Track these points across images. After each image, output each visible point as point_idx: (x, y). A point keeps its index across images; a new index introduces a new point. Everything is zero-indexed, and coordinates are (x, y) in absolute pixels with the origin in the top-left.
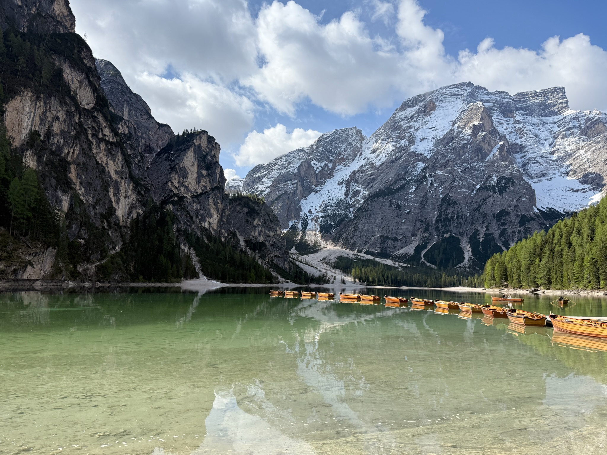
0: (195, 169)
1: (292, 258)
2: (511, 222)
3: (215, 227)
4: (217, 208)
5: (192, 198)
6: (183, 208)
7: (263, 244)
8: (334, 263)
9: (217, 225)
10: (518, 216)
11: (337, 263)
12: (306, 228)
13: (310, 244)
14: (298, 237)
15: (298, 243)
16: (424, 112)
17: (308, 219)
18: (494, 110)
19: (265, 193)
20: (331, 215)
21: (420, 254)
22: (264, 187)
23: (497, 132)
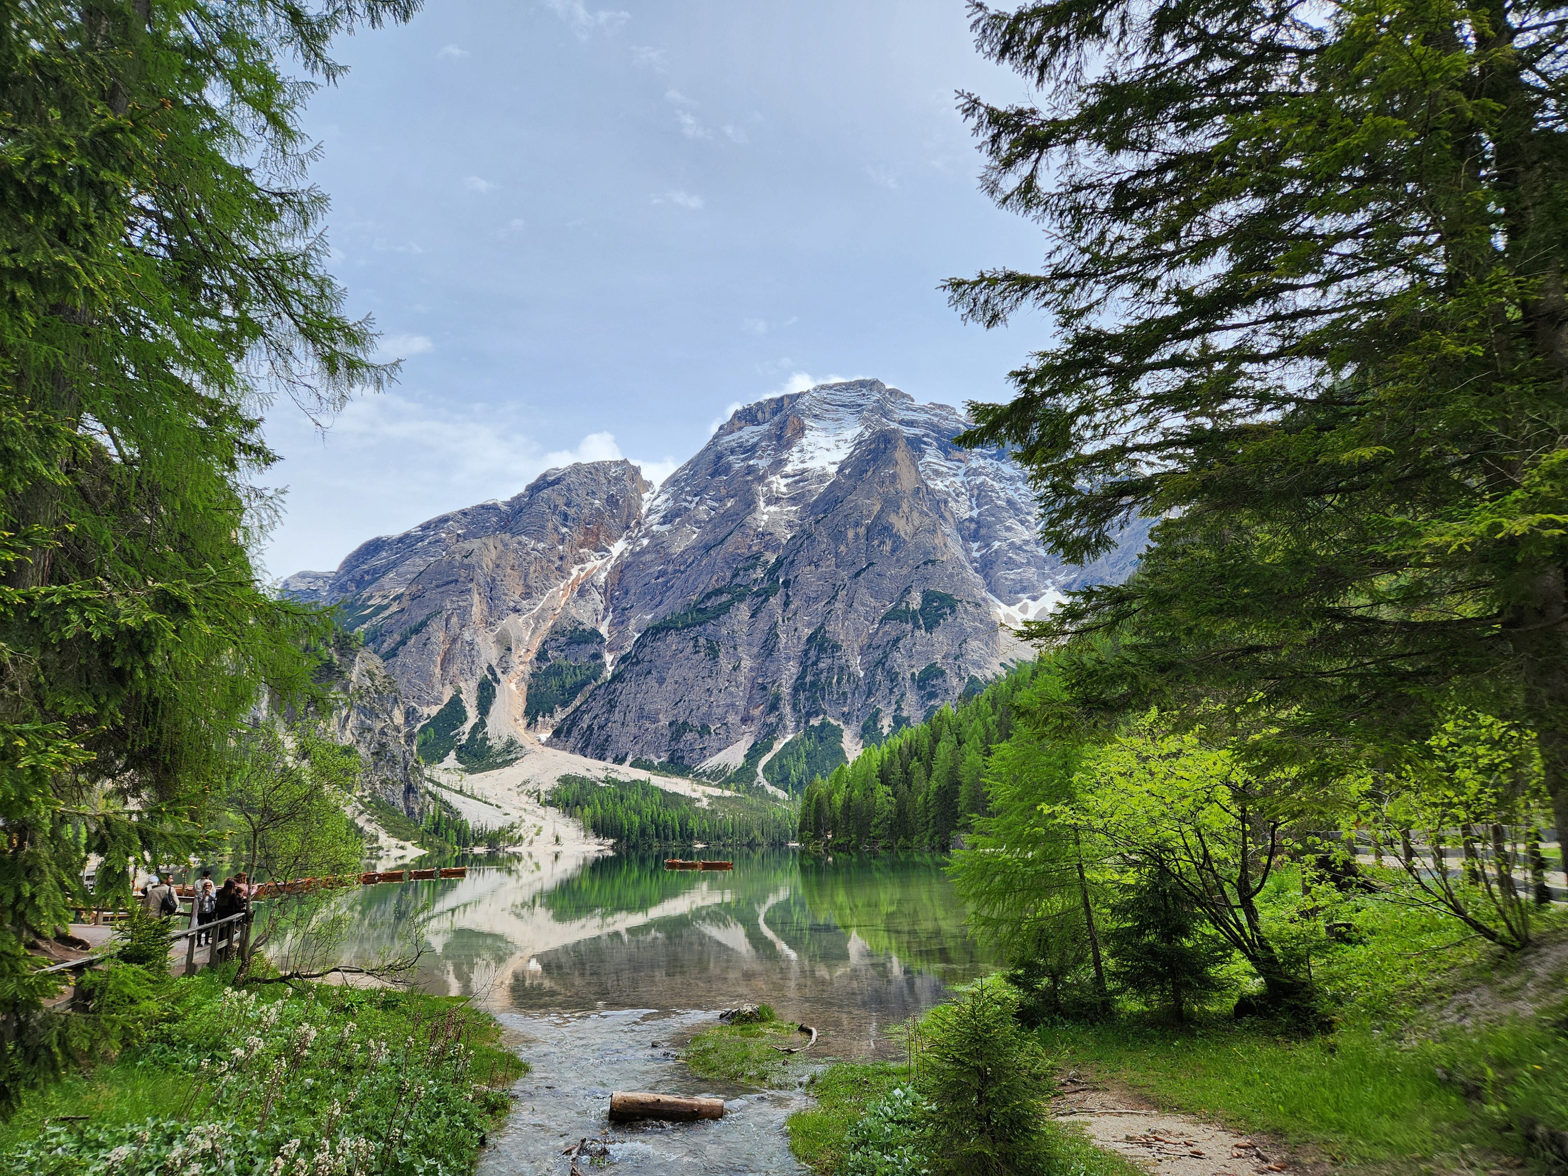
1: (435, 784)
2: (947, 691)
8: (548, 792)
10: (962, 679)
11: (555, 792)
12: (490, 703)
13: (496, 743)
14: (467, 727)
15: (463, 742)
16: (779, 438)
17: (498, 681)
18: (925, 443)
19: (387, 613)
20: (556, 671)
21: (755, 765)
22: (385, 597)
23: (930, 492)
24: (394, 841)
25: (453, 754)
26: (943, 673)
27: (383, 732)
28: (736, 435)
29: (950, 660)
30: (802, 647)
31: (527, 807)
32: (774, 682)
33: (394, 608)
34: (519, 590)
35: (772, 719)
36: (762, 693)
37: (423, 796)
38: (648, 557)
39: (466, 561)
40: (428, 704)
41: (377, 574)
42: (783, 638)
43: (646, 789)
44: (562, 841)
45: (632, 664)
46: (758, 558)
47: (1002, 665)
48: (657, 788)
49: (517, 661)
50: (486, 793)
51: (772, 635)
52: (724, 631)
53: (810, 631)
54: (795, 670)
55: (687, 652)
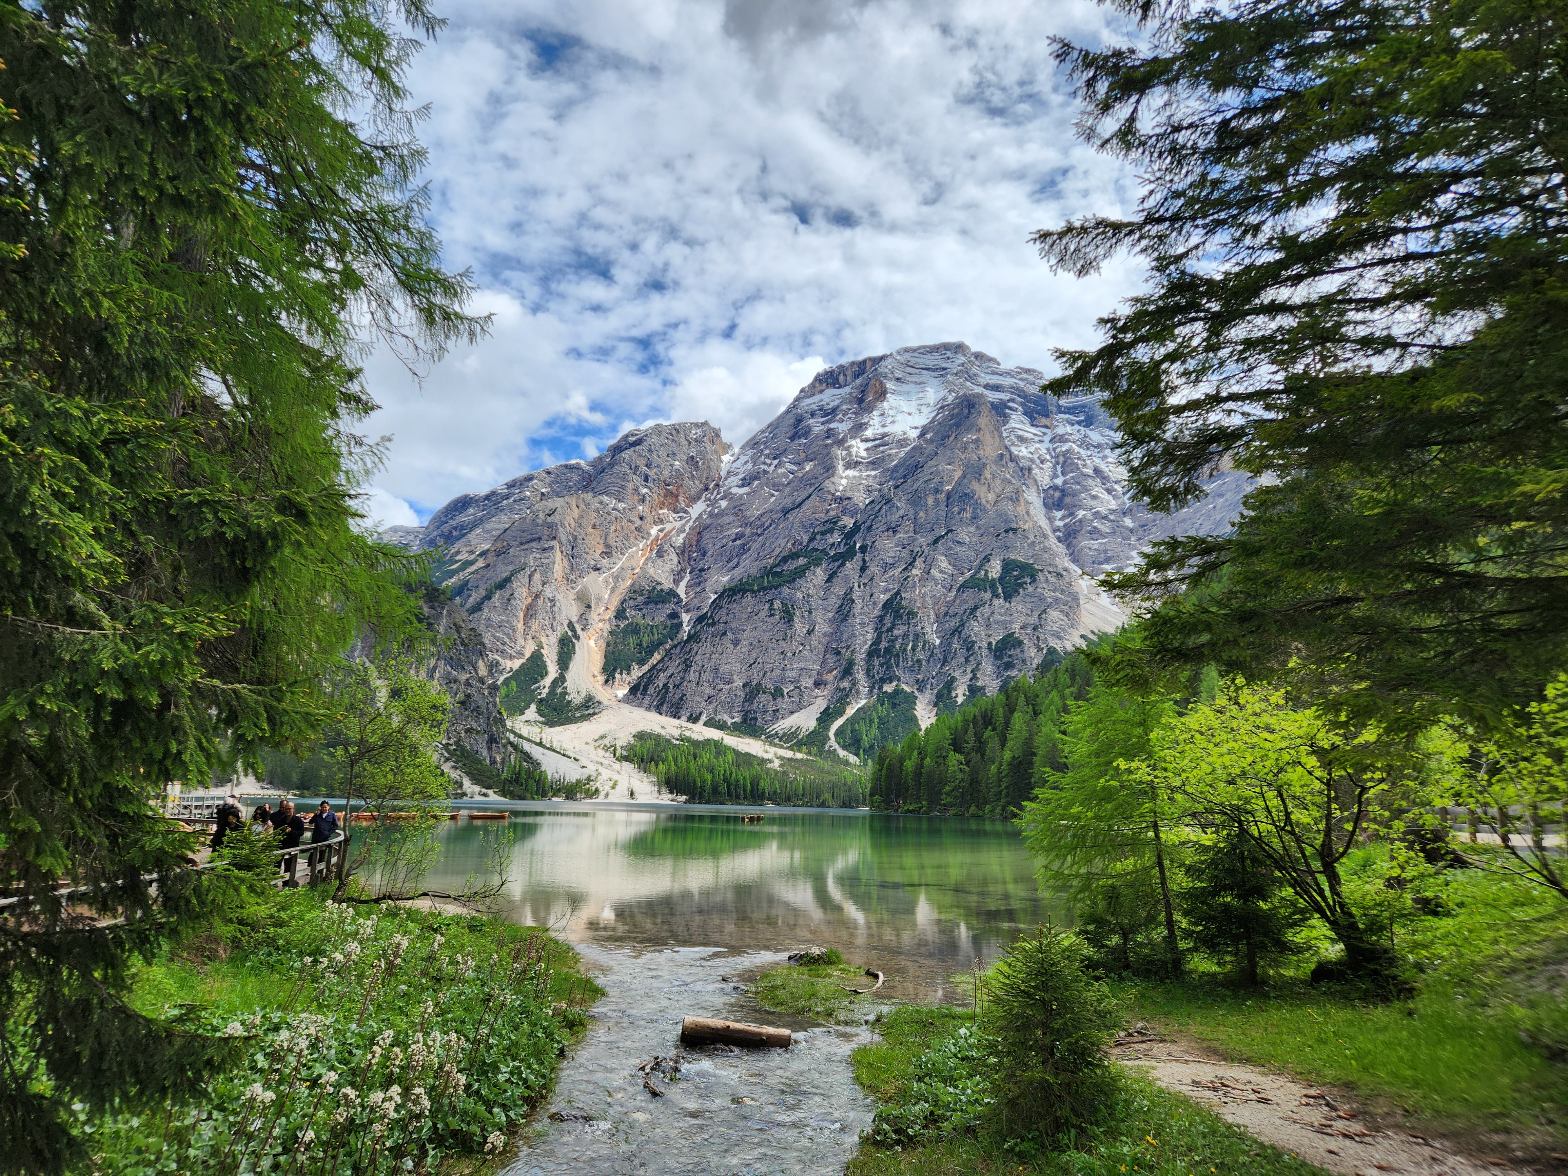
1: (516, 735)
2: (1024, 662)
8: (624, 747)
10: (1040, 650)
11: (630, 748)
12: (570, 658)
13: (576, 698)
14: (548, 681)
15: (544, 695)
16: (860, 401)
17: (578, 638)
18: (1011, 408)
19: (473, 568)
20: (634, 630)
21: (827, 728)
22: (471, 552)
23: (1013, 459)
24: (477, 789)
25: (533, 707)
26: (1020, 643)
27: (468, 684)
28: (817, 398)
29: (1029, 631)
30: (877, 613)
31: (603, 760)
32: (848, 647)
33: (481, 563)
34: (600, 549)
35: (845, 684)
36: (835, 658)
37: (504, 746)
38: (726, 519)
39: (549, 519)
40: (511, 657)
41: (463, 530)
42: (859, 603)
43: (718, 747)
44: (636, 795)
45: (708, 625)
46: (835, 523)
47: (1082, 636)
48: (728, 748)
49: (597, 618)
50: (565, 746)
51: (847, 600)
52: (799, 595)
53: (887, 597)
54: (870, 636)
55: (763, 614)
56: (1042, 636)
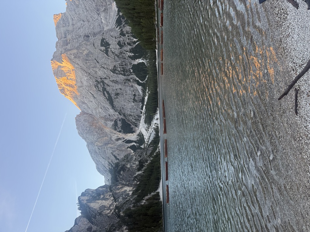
0: (100, 201)
1: (147, 146)
2: (123, 40)
3: (132, 188)
4: (121, 188)
5: (116, 202)
6: (122, 206)
7: (140, 162)
8: (148, 125)
9: (131, 187)
10: (120, 37)
12: (130, 141)
13: (139, 138)
14: (135, 144)
15: (139, 145)
17: (126, 140)
19: (113, 164)
21: (141, 83)
22: (109, 165)
25: (141, 146)
26: (119, 41)
29: (116, 40)
30: (115, 75)
31: (151, 128)
32: (123, 80)
34: (107, 138)
35: (132, 80)
36: (126, 83)
39: (100, 149)
42: (114, 79)
43: (147, 105)
44: (158, 118)
45: (121, 112)
46: (96, 86)
48: (147, 103)
49: (122, 136)
50: (148, 137)
51: (113, 81)
52: (113, 92)
53: (111, 72)
54: (121, 76)
55: (118, 100)
56: (118, 37)
